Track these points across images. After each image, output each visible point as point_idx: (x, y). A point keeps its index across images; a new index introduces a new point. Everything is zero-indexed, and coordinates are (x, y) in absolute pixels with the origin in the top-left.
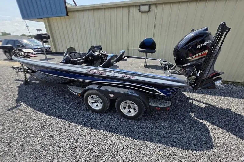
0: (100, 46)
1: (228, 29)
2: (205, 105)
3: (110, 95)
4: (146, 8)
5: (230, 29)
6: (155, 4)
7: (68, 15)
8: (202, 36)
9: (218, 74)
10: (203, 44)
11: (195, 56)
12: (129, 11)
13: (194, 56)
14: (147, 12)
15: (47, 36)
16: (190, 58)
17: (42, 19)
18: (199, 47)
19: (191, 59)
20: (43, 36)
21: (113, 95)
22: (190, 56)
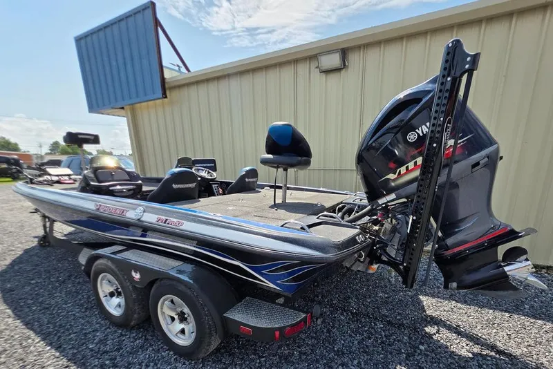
0: (213, 161)
1: (469, 59)
2: (476, 349)
3: (133, 274)
4: (334, 60)
5: (476, 58)
6: (359, 48)
7: (165, 96)
8: (418, 101)
9: (512, 235)
10: (424, 127)
11: (404, 168)
12: (296, 73)
13: (403, 170)
14: (337, 70)
15: (92, 138)
16: (391, 176)
17: (123, 108)
18: (412, 137)
19: (394, 180)
20: (80, 136)
21: (139, 276)
22: (391, 169)
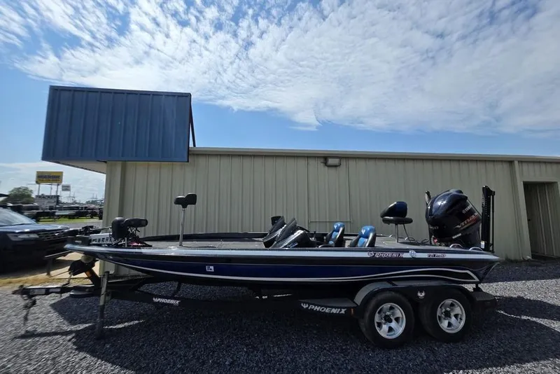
3: (419, 294)
4: (335, 161)
6: (346, 158)
11: (463, 223)
12: (308, 163)
14: (336, 166)
17: (106, 162)
19: (460, 228)
21: (423, 294)
22: (458, 224)
